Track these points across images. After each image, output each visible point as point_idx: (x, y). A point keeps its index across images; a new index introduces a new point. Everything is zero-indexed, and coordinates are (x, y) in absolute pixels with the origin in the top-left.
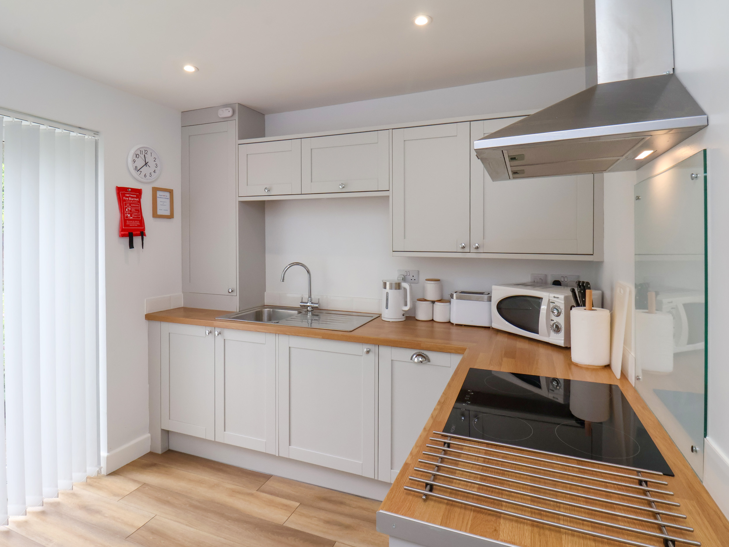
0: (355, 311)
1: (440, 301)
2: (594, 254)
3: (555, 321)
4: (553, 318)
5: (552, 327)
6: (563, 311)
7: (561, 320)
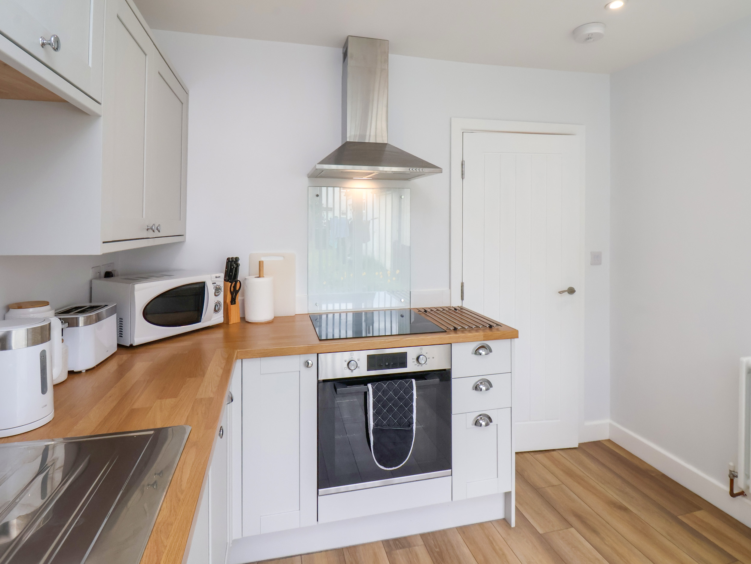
3: (216, 301)
4: (215, 298)
5: (214, 309)
6: (223, 289)
7: (221, 298)
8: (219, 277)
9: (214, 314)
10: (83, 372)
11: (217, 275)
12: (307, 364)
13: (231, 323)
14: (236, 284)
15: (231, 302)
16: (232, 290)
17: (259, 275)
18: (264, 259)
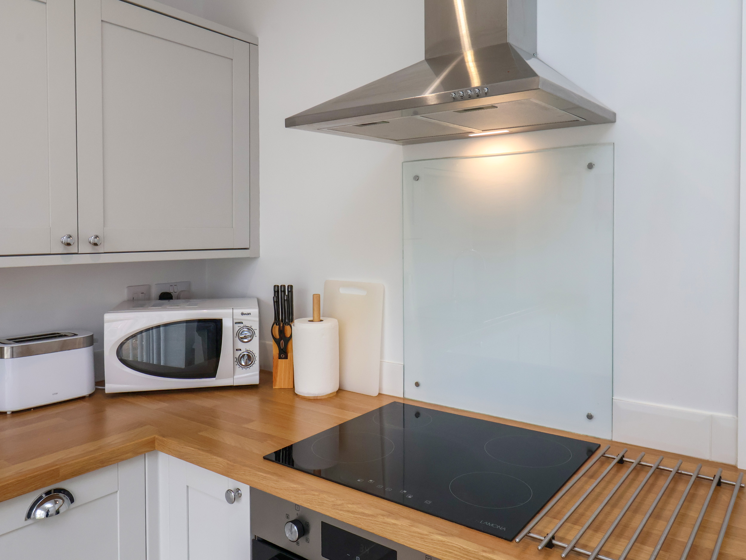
2: (250, 249)
3: (243, 350)
4: (240, 345)
5: (238, 360)
6: (257, 333)
7: (254, 347)
8: (248, 314)
9: (238, 369)
10: (8, 413)
11: (246, 311)
13: (276, 387)
14: (283, 327)
15: (280, 354)
16: (277, 335)
17: (313, 317)
18: (342, 291)
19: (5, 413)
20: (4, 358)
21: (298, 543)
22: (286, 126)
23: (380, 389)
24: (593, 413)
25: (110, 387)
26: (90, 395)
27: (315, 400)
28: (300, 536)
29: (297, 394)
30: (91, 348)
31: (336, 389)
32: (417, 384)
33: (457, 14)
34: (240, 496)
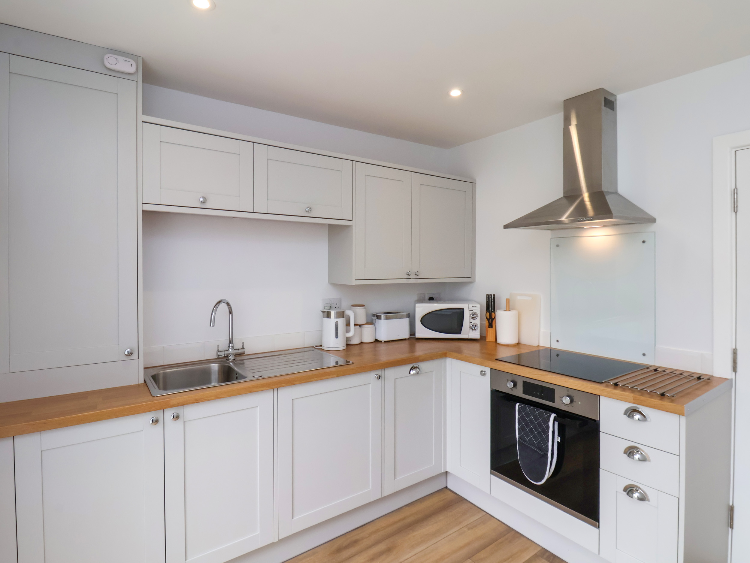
0: (278, 350)
1: (367, 324)
2: (471, 278)
3: (473, 323)
4: (472, 321)
5: (471, 328)
6: (479, 315)
7: (477, 321)
8: (476, 307)
9: (471, 331)
10: (383, 342)
11: (474, 305)
12: (483, 373)
13: (487, 341)
14: (491, 313)
15: (489, 326)
16: (488, 317)
17: (506, 309)
18: (519, 297)
19: (382, 341)
20: (381, 319)
21: (512, 390)
22: (504, 228)
23: (539, 343)
24: (646, 353)
25: (418, 335)
26: (408, 339)
27: (508, 346)
28: (513, 387)
29: (498, 344)
30: (409, 318)
31: (517, 342)
32: (558, 341)
33: (578, 170)
34: (485, 374)
